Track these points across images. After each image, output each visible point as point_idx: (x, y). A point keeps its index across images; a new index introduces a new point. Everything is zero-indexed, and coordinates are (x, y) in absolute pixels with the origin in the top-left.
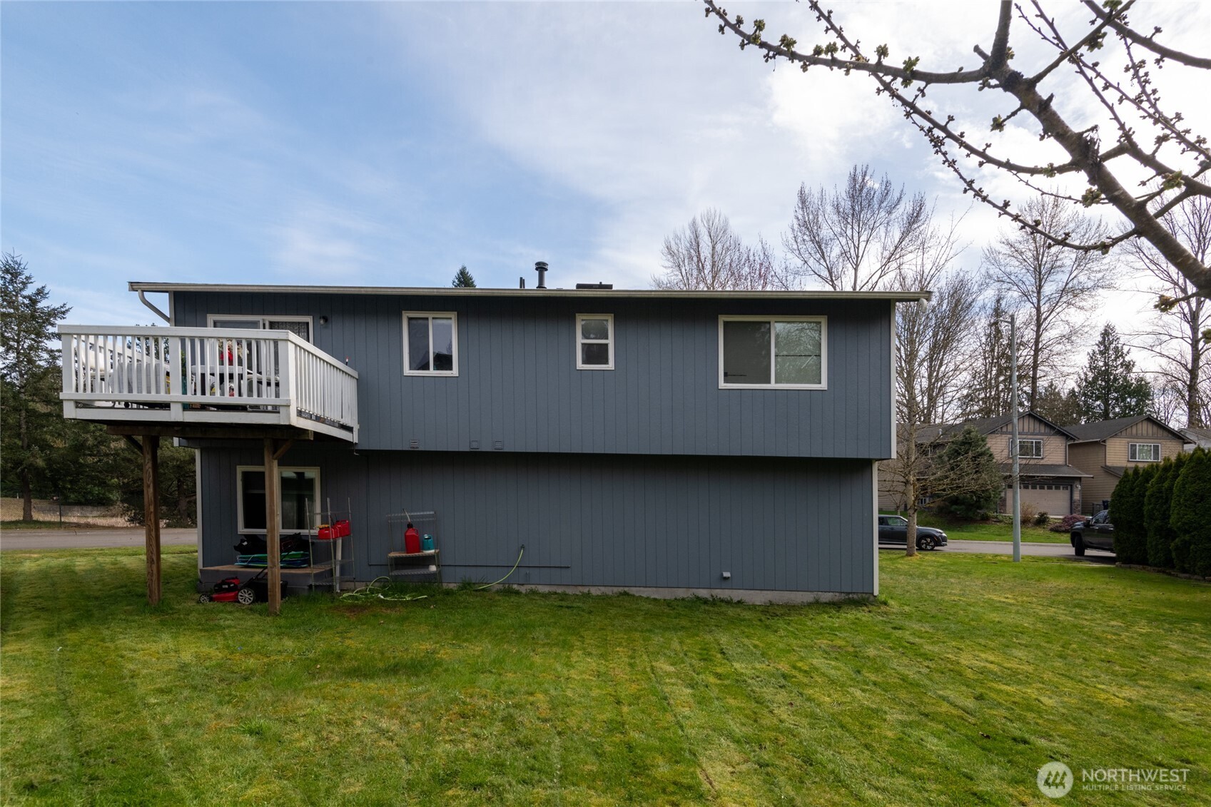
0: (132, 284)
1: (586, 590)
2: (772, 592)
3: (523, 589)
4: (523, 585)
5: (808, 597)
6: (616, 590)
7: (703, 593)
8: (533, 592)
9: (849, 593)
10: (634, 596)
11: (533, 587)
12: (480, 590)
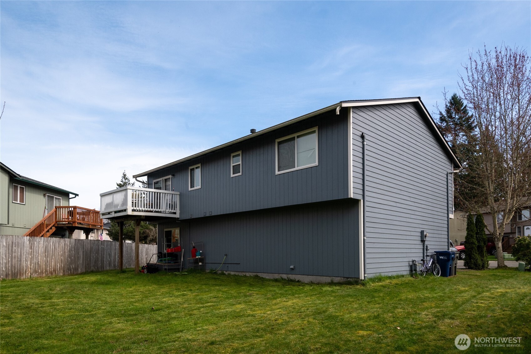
0: (133, 176)
1: (244, 274)
2: (312, 276)
3: (226, 273)
4: (227, 271)
5: (328, 280)
6: (254, 274)
7: (285, 276)
8: (229, 274)
9: (348, 278)
10: (260, 277)
11: (229, 272)
12: (213, 273)
